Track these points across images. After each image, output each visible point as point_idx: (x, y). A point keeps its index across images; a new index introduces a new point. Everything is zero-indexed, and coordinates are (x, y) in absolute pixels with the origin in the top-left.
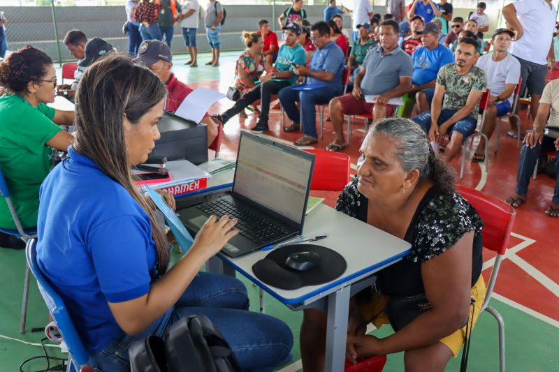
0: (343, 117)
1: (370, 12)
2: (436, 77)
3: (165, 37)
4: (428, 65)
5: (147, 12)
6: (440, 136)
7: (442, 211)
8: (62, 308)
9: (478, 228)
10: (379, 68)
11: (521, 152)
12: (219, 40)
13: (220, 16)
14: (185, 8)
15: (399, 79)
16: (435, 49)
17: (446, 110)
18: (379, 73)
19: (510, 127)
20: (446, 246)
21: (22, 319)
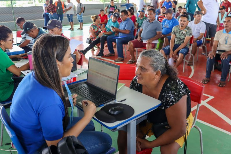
0: (134, 49)
1: (144, 5)
2: (171, 31)
3: (60, 19)
4: (168, 26)
5: (52, 8)
6: (174, 55)
7: (173, 88)
8: (14, 135)
9: (188, 94)
10: (148, 28)
11: (207, 61)
12: (83, 19)
13: (82, 9)
14: (68, 6)
15: (156, 32)
16: (171, 20)
17: (176, 44)
18: (148, 30)
19: (203, 51)
20: (175, 102)
21: (1, 140)
